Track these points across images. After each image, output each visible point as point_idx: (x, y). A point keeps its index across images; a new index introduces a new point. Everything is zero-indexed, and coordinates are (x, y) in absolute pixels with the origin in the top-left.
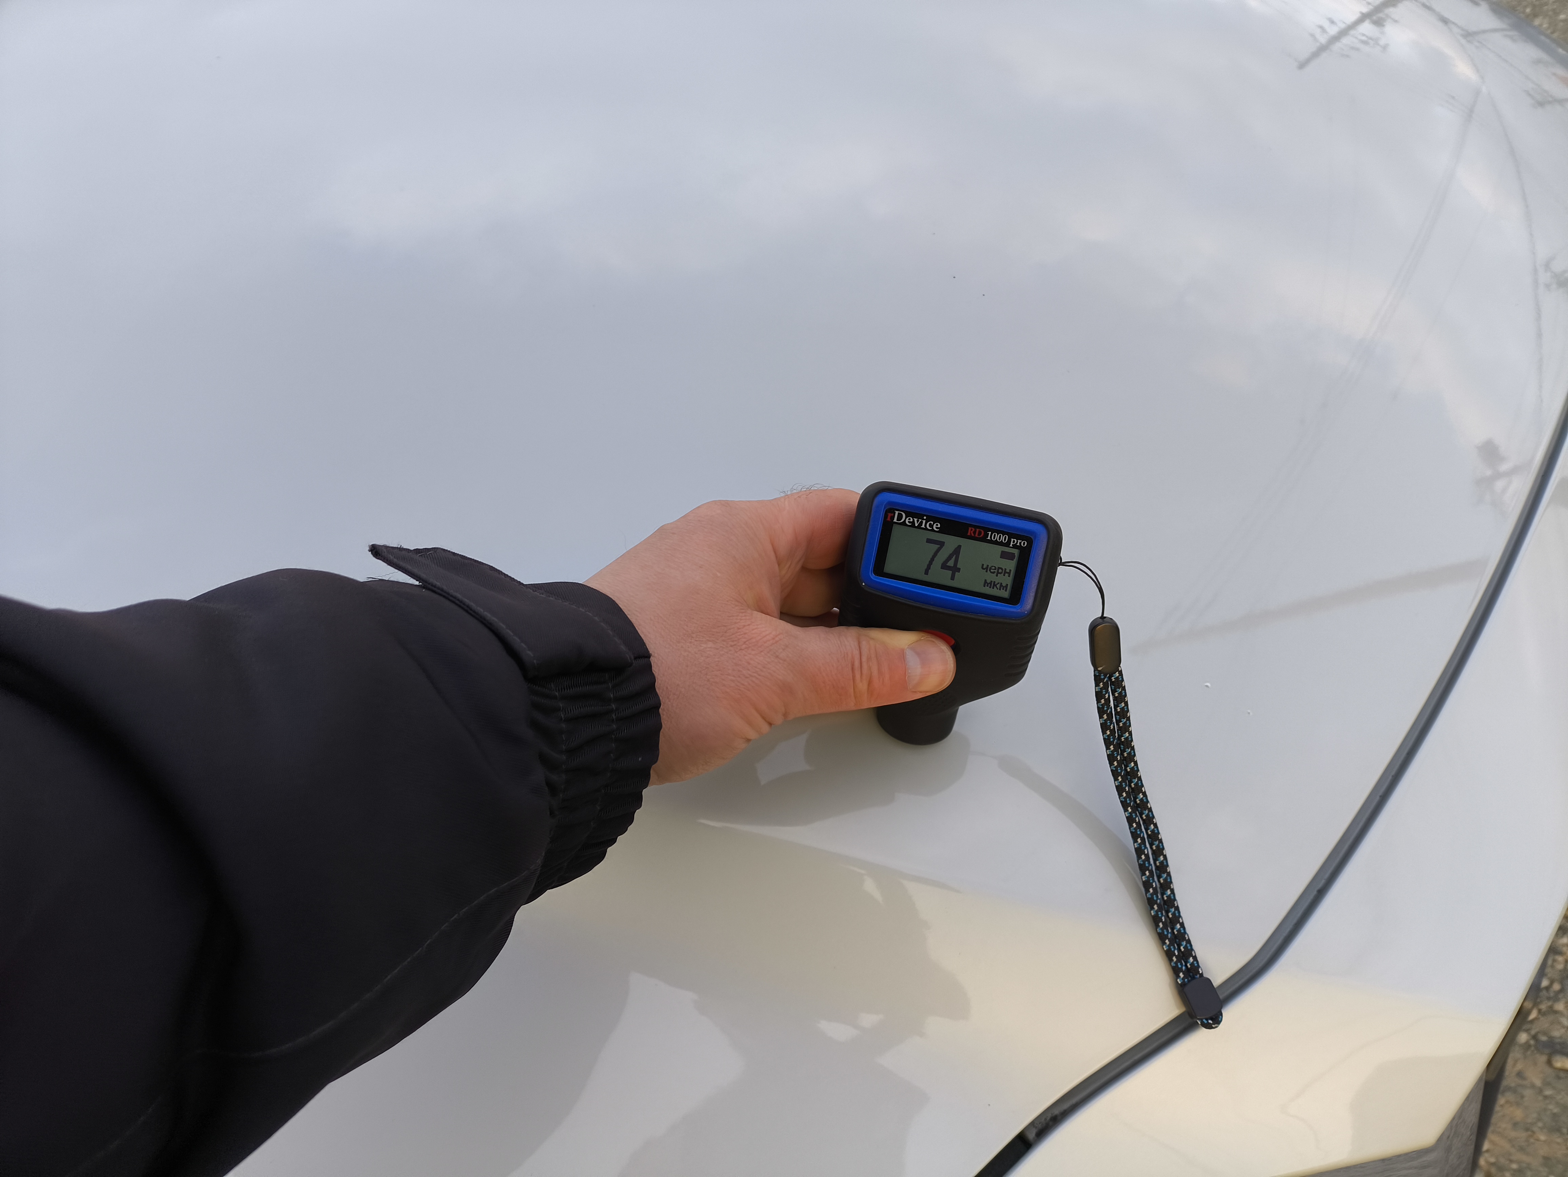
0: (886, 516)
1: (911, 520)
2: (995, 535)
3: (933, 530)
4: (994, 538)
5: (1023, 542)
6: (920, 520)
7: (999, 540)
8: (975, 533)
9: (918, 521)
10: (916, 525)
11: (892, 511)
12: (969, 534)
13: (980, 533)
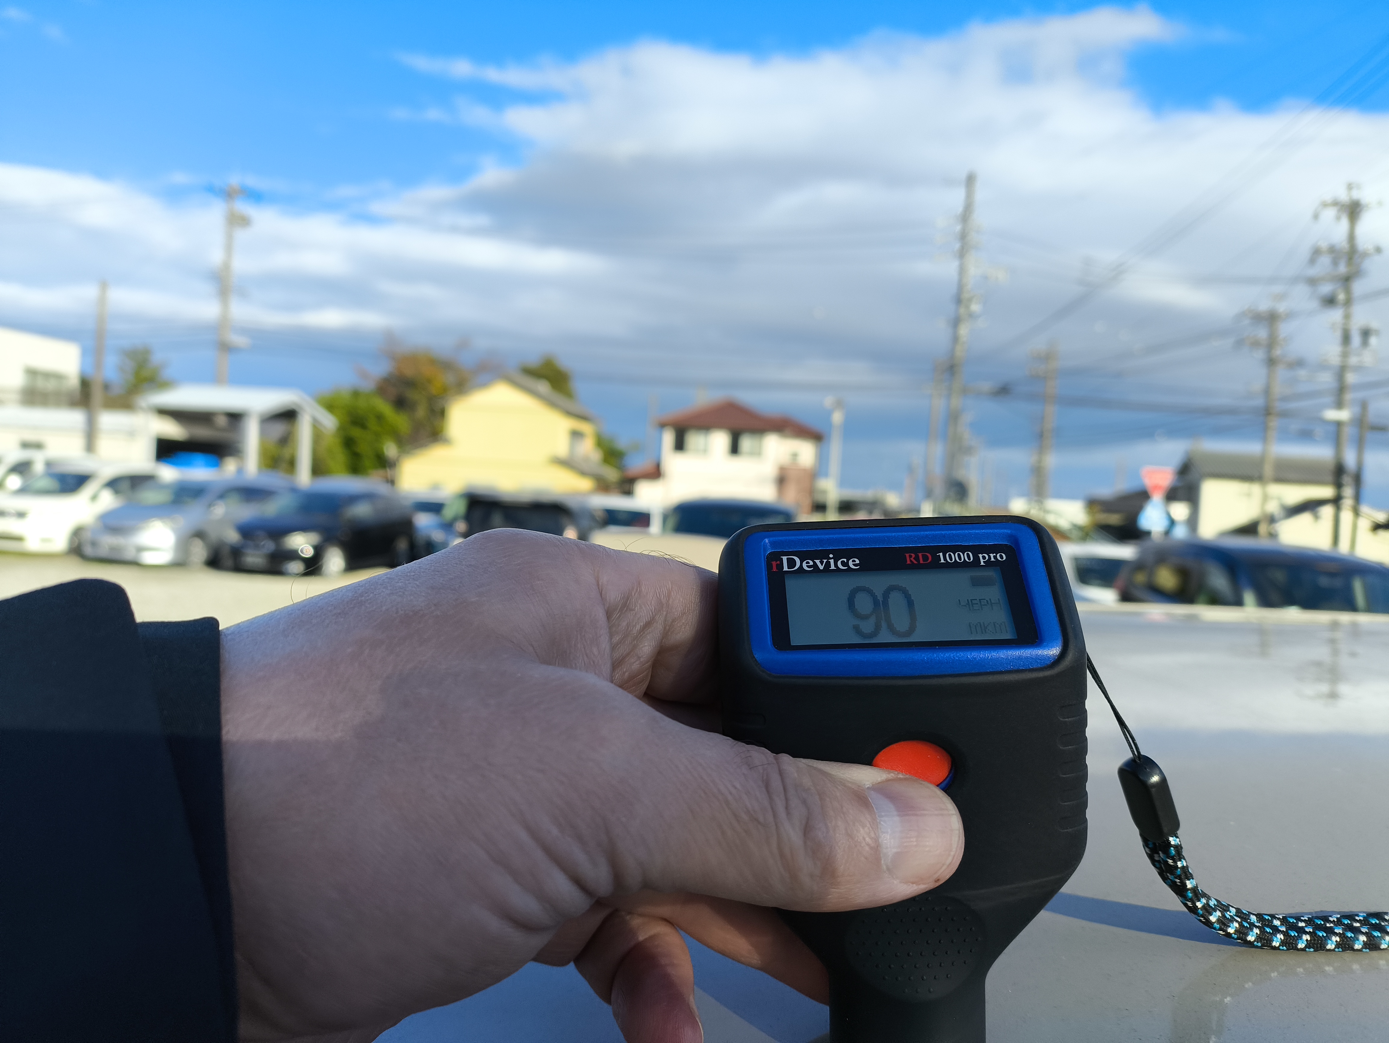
0: (769, 566)
1: (811, 563)
2: (950, 555)
3: (850, 569)
4: (951, 559)
5: (998, 555)
6: (825, 561)
7: (960, 559)
8: (917, 558)
9: (822, 563)
10: (821, 567)
11: (776, 557)
12: (908, 562)
13: (925, 558)
